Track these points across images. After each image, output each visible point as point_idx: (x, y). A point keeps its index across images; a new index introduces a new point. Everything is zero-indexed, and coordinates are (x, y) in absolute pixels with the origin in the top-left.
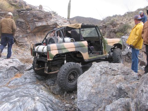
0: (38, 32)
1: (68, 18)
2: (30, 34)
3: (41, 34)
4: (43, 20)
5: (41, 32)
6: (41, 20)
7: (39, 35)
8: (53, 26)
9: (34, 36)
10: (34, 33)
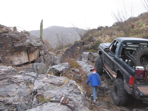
0: (15, 52)
1: (41, 38)
2: (9, 54)
3: (17, 54)
4: (19, 41)
5: (17, 52)
6: (18, 42)
7: (16, 55)
8: (28, 46)
9: (12, 55)
10: (12, 52)
